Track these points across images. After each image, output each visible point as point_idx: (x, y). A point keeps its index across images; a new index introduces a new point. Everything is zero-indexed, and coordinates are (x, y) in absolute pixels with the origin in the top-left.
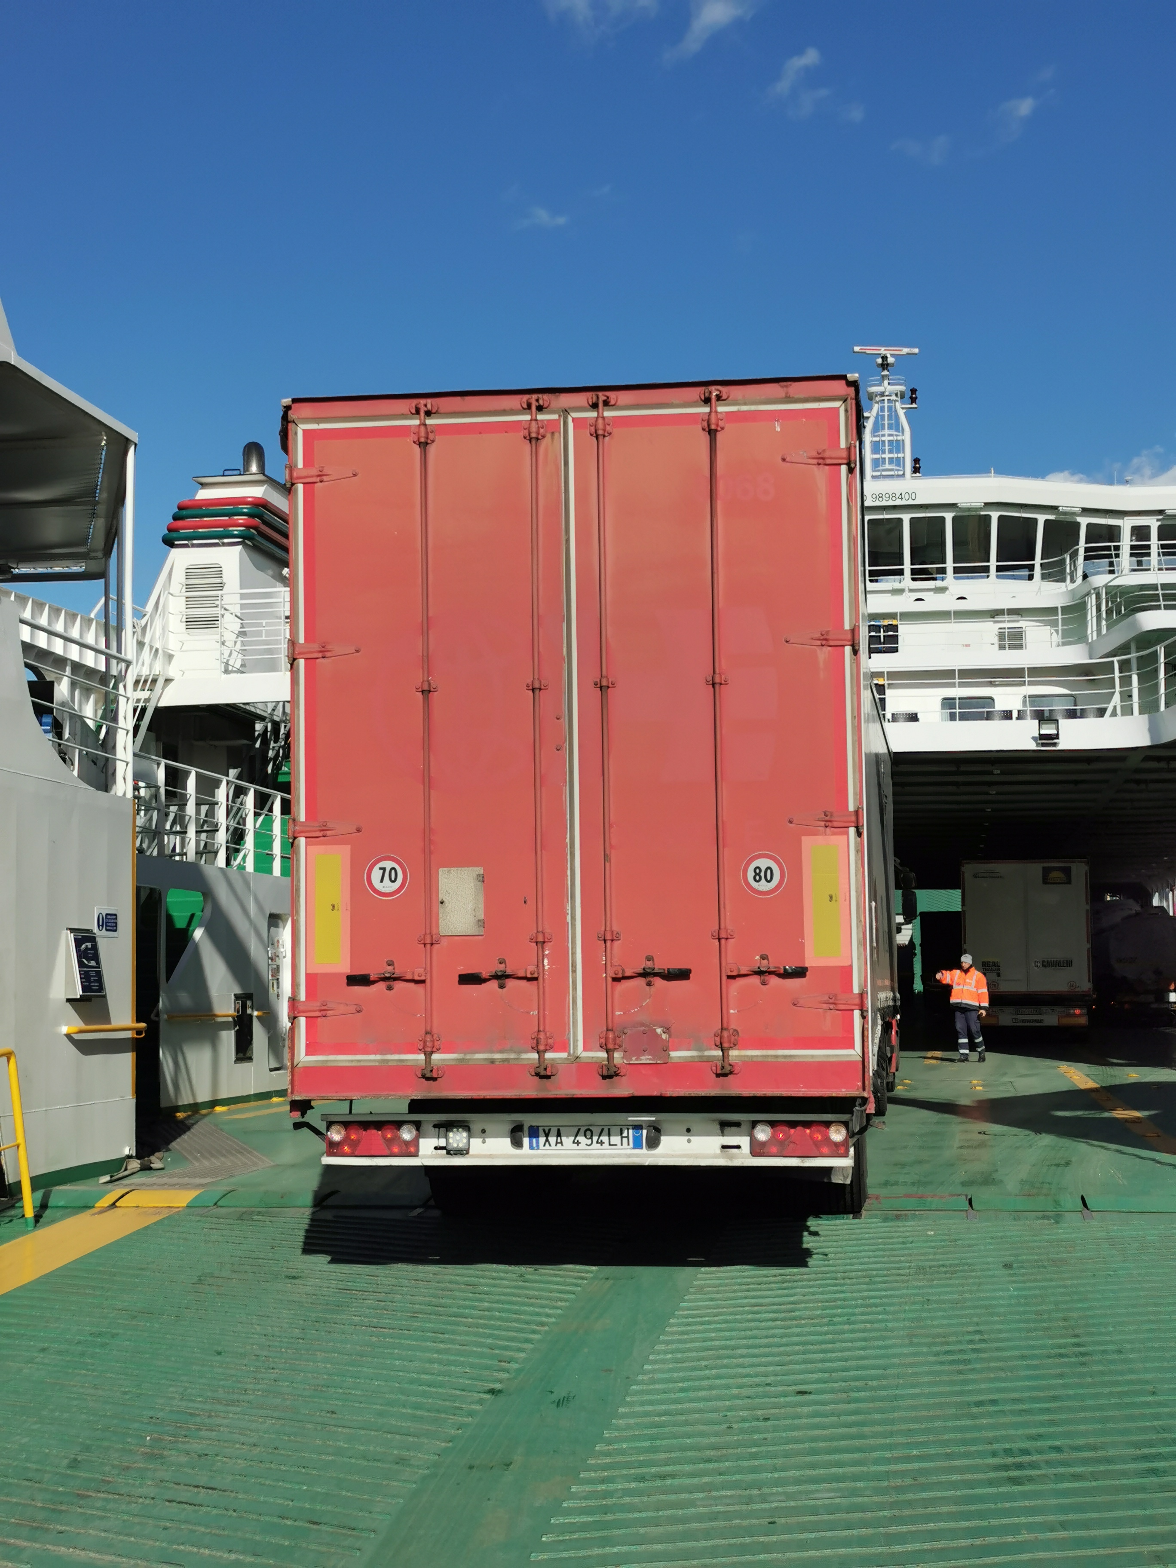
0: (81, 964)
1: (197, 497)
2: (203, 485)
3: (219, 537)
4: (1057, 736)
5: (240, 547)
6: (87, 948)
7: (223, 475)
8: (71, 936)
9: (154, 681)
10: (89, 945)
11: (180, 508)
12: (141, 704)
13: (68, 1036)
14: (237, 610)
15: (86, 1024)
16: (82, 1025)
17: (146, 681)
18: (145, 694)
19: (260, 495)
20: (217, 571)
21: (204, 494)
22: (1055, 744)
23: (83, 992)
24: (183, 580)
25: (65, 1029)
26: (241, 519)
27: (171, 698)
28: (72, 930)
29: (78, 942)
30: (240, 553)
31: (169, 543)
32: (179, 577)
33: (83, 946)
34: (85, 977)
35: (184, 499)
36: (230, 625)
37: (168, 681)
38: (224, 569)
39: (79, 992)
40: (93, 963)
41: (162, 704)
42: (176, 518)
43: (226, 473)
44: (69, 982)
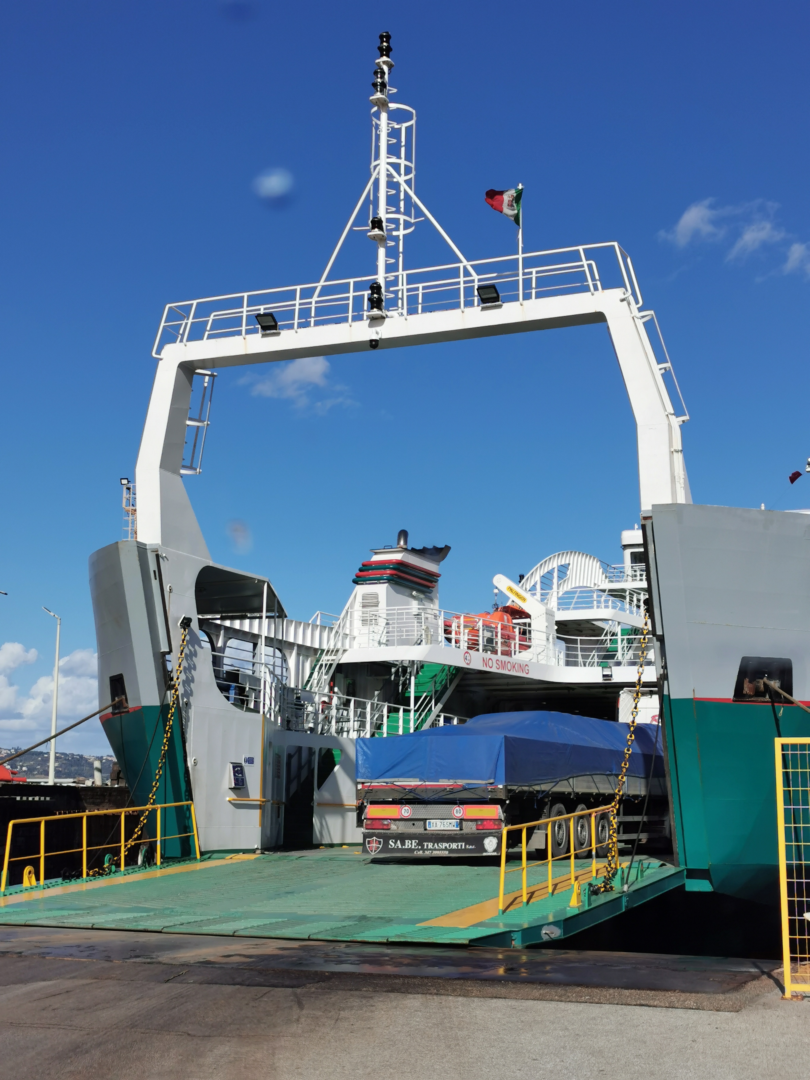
0: (234, 775)
1: (372, 560)
2: (376, 553)
3: (378, 580)
4: (611, 676)
5: (387, 584)
6: (238, 770)
7: (384, 549)
8: (231, 765)
9: (337, 651)
10: (239, 769)
11: (363, 565)
12: (329, 663)
13: (230, 801)
14: (385, 616)
15: (238, 797)
16: (235, 797)
17: (332, 651)
18: (334, 657)
19: (399, 559)
20: (376, 596)
21: (376, 558)
22: (610, 680)
23: (235, 785)
24: (361, 601)
25: (228, 799)
26: (388, 571)
27: (346, 659)
28: (232, 763)
29: (234, 768)
30: (387, 587)
31: (356, 582)
32: (359, 599)
33: (236, 769)
34: (236, 780)
35: (365, 560)
36: (382, 622)
37: (345, 651)
38: (379, 595)
39: (233, 785)
40: (240, 775)
41: (341, 662)
42: (361, 570)
43: (385, 548)
44: (230, 782)
